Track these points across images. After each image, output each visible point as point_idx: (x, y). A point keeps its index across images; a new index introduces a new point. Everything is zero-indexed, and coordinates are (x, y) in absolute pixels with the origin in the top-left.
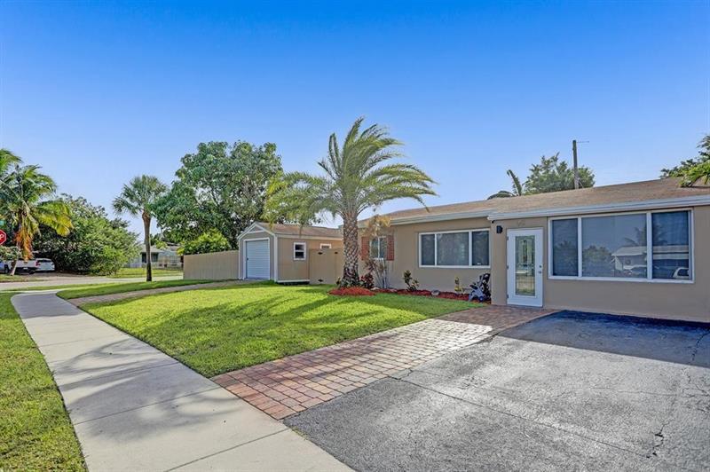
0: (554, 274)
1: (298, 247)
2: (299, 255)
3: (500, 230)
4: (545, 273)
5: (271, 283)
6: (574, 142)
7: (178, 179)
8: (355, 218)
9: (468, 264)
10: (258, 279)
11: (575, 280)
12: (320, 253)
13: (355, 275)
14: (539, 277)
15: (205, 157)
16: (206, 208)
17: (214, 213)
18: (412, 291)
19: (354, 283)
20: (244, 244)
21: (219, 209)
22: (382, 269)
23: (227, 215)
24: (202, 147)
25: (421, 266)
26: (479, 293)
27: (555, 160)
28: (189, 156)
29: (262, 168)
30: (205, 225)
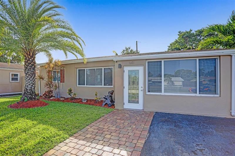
0: (149, 91)
3: (120, 66)
4: (144, 91)
6: (137, 42)
9: (102, 85)
11: (161, 95)
13: (33, 93)
14: (141, 93)
18: (73, 99)
22: (56, 87)
25: (78, 86)
26: (109, 102)
27: (130, 48)
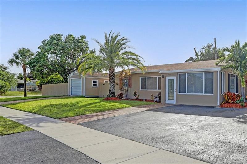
0: (180, 92)
1: (94, 82)
2: (95, 85)
3: (163, 77)
4: (177, 92)
5: (82, 97)
6: (215, 39)
7: (40, 50)
8: (113, 71)
10: (77, 95)
11: (185, 94)
12: (104, 85)
13: (114, 93)
14: (175, 93)
15: (52, 42)
16: (53, 63)
17: (57, 66)
18: (137, 99)
19: (113, 96)
20: (71, 80)
21: (60, 65)
22: (126, 91)
23: (63, 67)
24: (51, 37)
25: (141, 90)
26: (157, 99)
28: (45, 40)
29: (79, 47)
30: (52, 71)
